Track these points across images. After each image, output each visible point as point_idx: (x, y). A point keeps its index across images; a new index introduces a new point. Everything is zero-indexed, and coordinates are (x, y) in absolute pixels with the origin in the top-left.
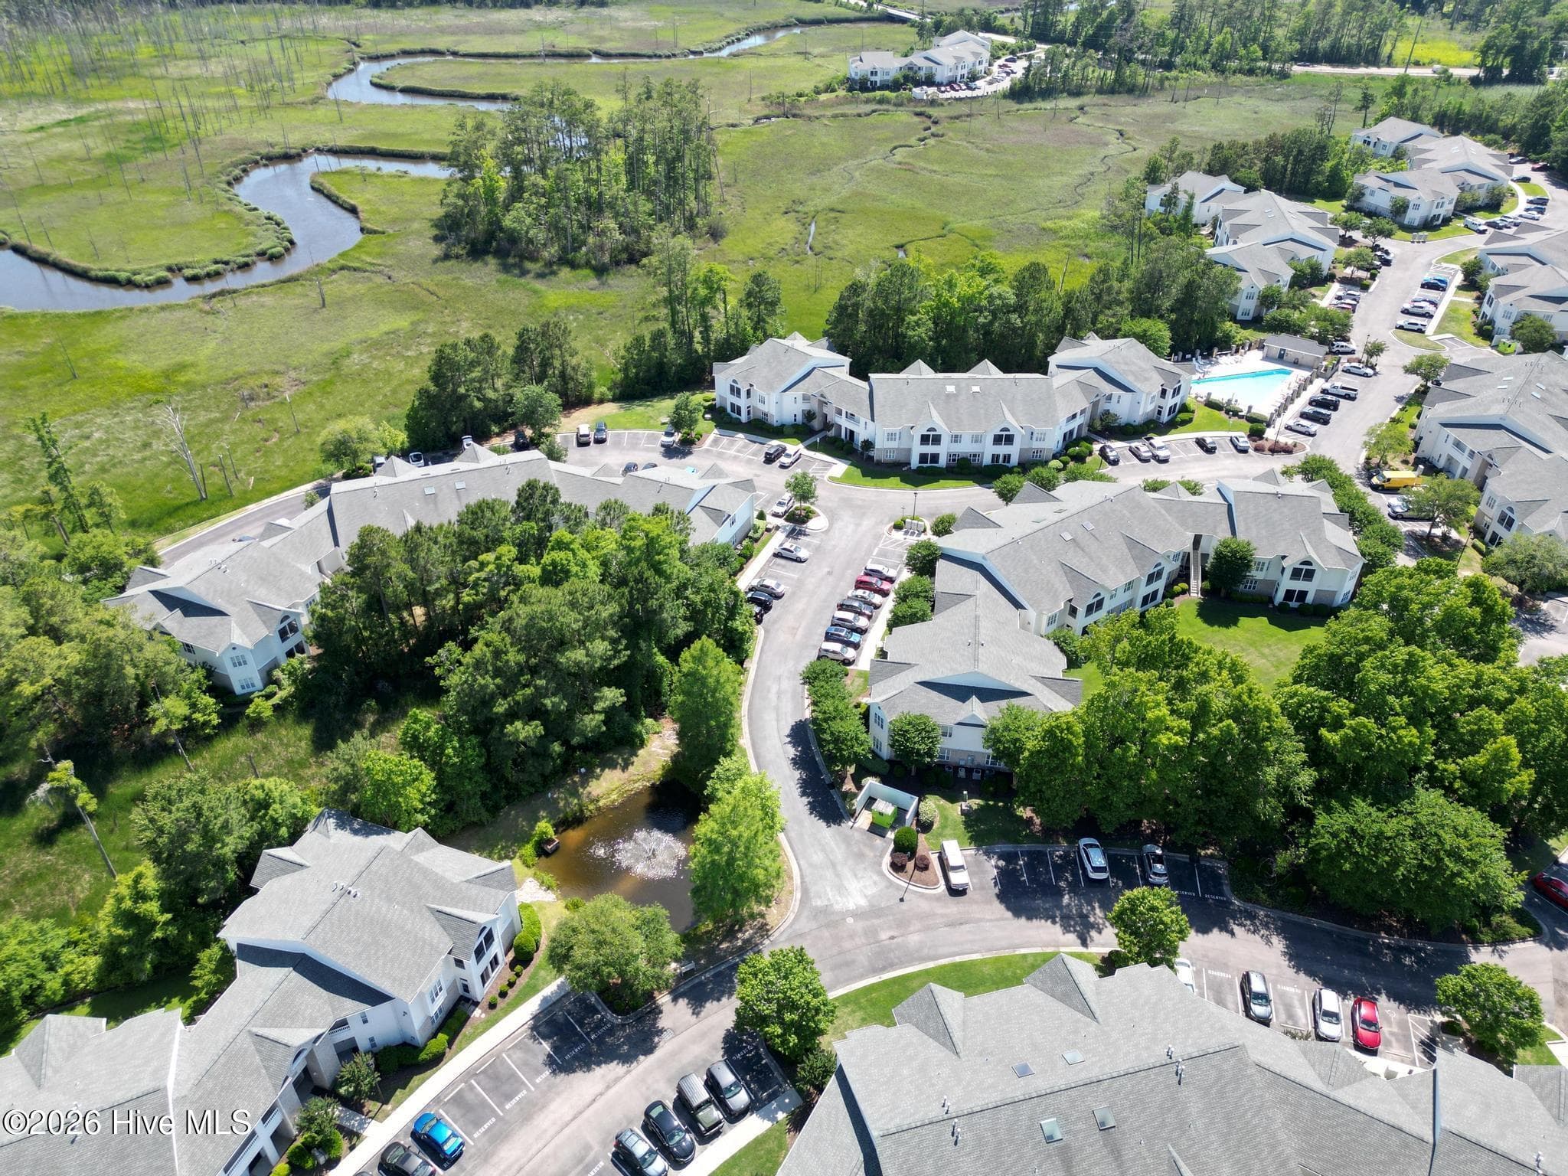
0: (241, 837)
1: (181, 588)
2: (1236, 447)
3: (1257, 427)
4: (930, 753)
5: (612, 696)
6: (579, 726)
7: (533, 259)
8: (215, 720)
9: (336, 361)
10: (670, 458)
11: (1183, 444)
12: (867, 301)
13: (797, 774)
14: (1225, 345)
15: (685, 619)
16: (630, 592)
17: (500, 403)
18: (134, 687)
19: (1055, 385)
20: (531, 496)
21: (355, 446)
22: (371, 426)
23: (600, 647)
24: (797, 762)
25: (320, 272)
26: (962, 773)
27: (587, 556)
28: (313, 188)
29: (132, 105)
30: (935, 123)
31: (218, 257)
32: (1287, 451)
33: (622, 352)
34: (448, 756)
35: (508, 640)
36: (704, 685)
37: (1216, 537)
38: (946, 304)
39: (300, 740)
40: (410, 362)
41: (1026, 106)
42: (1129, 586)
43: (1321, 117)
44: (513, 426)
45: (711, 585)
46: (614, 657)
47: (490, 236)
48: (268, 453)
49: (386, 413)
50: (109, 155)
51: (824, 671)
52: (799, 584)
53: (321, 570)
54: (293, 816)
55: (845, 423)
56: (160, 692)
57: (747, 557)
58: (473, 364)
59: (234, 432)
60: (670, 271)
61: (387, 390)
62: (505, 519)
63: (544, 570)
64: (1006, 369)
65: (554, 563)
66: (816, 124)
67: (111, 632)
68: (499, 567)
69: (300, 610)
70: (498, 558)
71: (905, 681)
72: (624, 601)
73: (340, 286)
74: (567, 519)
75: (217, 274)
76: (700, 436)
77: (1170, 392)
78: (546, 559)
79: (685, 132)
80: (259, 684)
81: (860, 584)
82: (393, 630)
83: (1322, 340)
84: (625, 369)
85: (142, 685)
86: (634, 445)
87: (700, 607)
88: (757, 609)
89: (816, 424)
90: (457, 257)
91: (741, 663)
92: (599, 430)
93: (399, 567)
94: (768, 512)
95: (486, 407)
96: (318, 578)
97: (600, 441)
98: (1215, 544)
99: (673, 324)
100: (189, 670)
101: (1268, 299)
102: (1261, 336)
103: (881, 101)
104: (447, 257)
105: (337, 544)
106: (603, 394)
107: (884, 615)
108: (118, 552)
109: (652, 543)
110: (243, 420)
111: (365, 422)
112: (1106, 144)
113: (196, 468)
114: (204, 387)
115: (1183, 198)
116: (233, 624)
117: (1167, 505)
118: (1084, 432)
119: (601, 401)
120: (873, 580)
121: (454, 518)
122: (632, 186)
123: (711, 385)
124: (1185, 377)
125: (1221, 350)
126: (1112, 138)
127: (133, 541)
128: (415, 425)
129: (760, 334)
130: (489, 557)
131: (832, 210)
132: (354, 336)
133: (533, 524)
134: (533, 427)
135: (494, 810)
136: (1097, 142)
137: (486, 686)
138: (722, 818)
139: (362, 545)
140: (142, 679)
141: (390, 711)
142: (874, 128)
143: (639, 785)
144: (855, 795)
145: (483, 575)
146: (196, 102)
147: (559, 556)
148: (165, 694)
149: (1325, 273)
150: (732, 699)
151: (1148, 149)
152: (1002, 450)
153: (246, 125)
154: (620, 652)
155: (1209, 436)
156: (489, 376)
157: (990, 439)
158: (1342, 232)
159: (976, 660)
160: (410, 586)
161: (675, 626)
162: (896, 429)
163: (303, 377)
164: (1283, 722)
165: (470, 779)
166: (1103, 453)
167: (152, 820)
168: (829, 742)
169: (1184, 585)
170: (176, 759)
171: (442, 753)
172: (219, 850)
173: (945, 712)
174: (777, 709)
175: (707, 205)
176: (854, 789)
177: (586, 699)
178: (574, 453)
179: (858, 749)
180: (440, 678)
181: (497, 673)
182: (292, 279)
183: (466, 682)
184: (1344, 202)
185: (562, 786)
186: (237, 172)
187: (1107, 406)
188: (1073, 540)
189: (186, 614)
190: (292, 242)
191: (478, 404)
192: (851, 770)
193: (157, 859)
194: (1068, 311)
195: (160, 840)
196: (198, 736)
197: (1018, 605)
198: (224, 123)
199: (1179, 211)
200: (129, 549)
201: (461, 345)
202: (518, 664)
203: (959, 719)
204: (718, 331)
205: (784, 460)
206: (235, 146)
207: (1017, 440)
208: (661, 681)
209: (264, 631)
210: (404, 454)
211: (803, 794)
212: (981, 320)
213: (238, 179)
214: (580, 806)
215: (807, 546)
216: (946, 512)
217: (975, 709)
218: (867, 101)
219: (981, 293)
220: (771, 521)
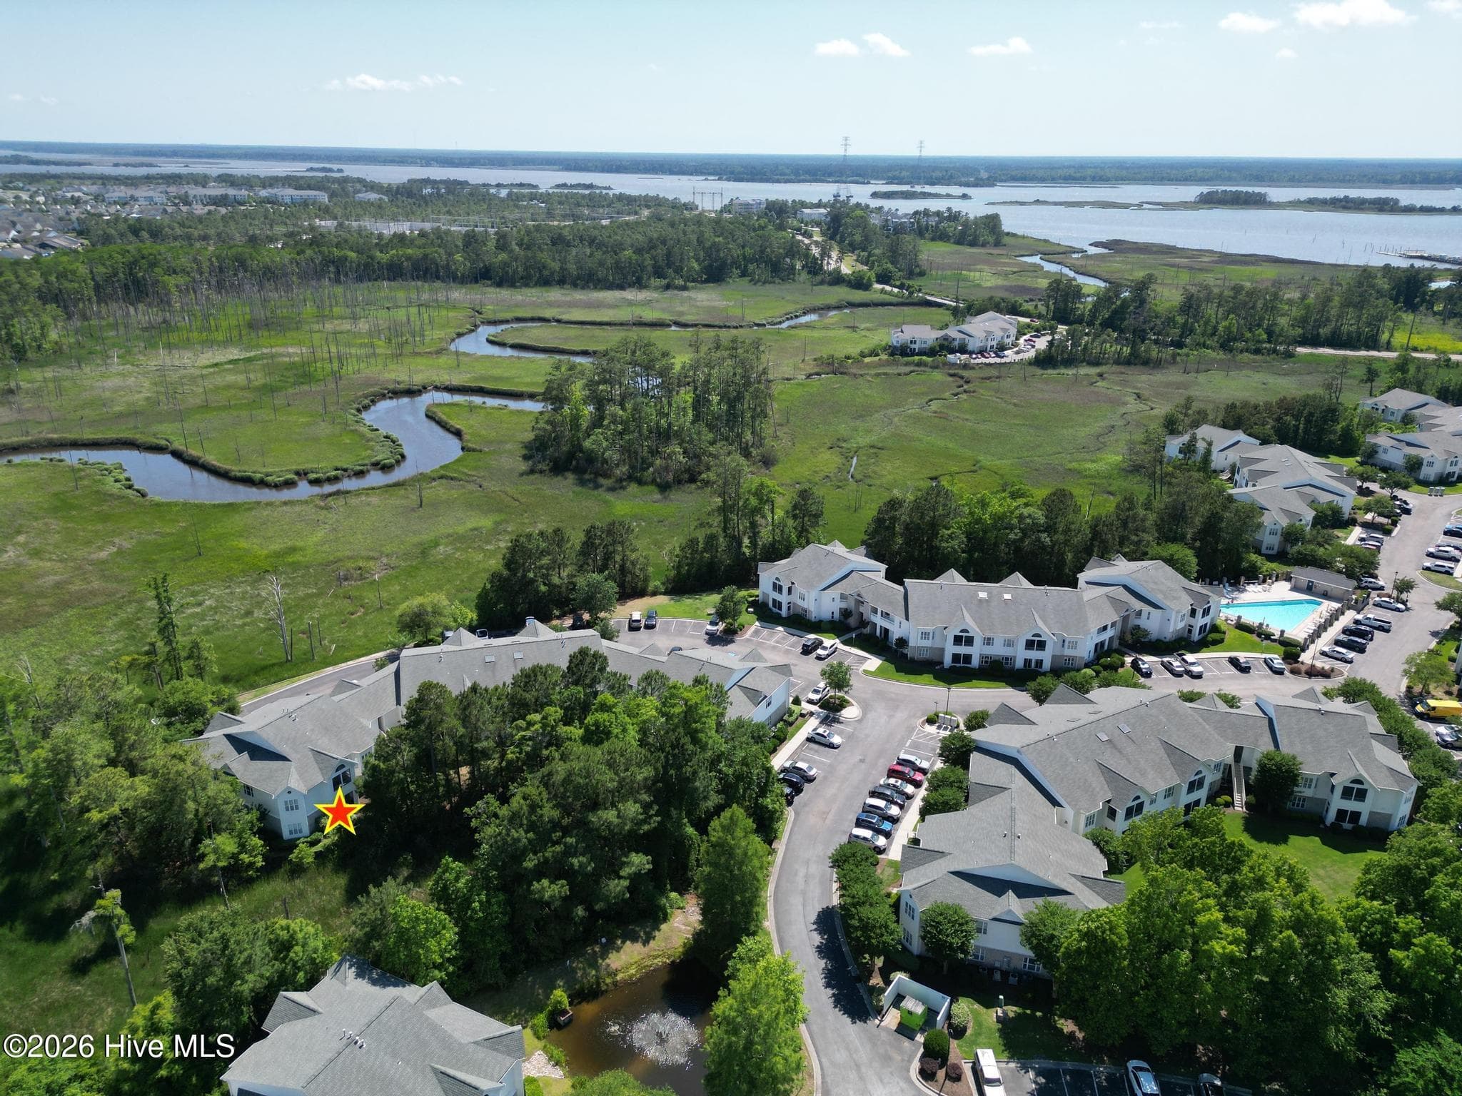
0: (261, 976)
1: (252, 733)
2: (1271, 668)
3: (1291, 650)
4: (963, 948)
5: (639, 861)
6: (604, 891)
7: (606, 475)
8: (260, 862)
9: (424, 551)
10: (713, 645)
11: (1216, 661)
12: (904, 515)
13: (822, 963)
14: (1253, 575)
15: (718, 792)
16: (666, 757)
17: (564, 589)
18: (191, 824)
19: (1085, 599)
20: (582, 662)
21: (430, 618)
22: (446, 602)
23: (632, 809)
24: (822, 951)
25: (422, 479)
26: (997, 976)
27: (627, 719)
28: (427, 416)
29: (291, 350)
30: (967, 382)
31: (339, 465)
32: (1325, 674)
33: (677, 551)
34: (474, 910)
35: (545, 795)
36: (731, 855)
37: (1259, 747)
38: (979, 521)
39: (335, 889)
40: (490, 555)
41: (1050, 371)
42: (1170, 792)
43: (1329, 387)
44: (573, 611)
45: (744, 758)
46: (645, 821)
47: (571, 456)
48: (351, 626)
49: (461, 596)
50: (265, 386)
51: (854, 855)
52: (831, 769)
53: (380, 727)
54: (313, 961)
55: (879, 621)
56: (215, 829)
57: (781, 739)
58: (543, 553)
59: (325, 605)
60: (726, 484)
61: (465, 577)
62: (555, 684)
63: (587, 730)
64: (1036, 581)
65: (597, 724)
66: (860, 380)
67: (181, 766)
68: (544, 726)
69: (356, 761)
70: (545, 718)
71: (936, 870)
72: (659, 765)
73: (438, 491)
74: (612, 688)
75: (336, 479)
76: (742, 627)
77: (1200, 612)
78: (590, 719)
79: (745, 377)
80: (306, 829)
81: (892, 773)
82: (437, 785)
83: (1350, 574)
84: (679, 567)
85: (200, 822)
86: (681, 631)
87: (732, 780)
88: (787, 790)
89: (852, 621)
90: (541, 472)
91: (770, 844)
92: (650, 617)
93: (452, 722)
94: (802, 698)
95: (550, 592)
96: (377, 731)
97: (650, 627)
98: (1258, 756)
99: (725, 530)
100: (245, 811)
101: (1291, 536)
102: (1288, 569)
103: (919, 364)
104: (532, 472)
105: (398, 702)
106: (656, 587)
107: (917, 804)
108: (205, 699)
109: (690, 710)
110: (336, 596)
111: (440, 599)
112: (1125, 404)
113: (288, 635)
114: (307, 567)
115: (1201, 446)
116: (293, 770)
117: (1207, 715)
118: (1116, 645)
119: (654, 594)
120: (906, 770)
121: (509, 681)
122: (697, 418)
123: (756, 584)
124: (1214, 598)
125: (1248, 578)
126: (1131, 399)
127: (219, 691)
128: (484, 605)
129: (803, 541)
130: (536, 717)
131: (873, 447)
132: (443, 530)
133: (580, 689)
134: (590, 611)
135: (512, 974)
136: (1116, 402)
137: (519, 840)
138: (742, 995)
139: (421, 699)
140: (200, 815)
141: (422, 867)
142: (913, 384)
143: (658, 961)
144: (883, 991)
145: (528, 733)
146: (343, 350)
147: (603, 717)
148: (219, 832)
149: (1346, 516)
150: (759, 875)
151: (1162, 409)
152: (1034, 655)
153: (380, 367)
154: (651, 817)
155: (1242, 656)
156: (557, 565)
157: (1022, 644)
158: (1359, 483)
159: (1012, 851)
160: (459, 744)
161: (706, 798)
162: (929, 629)
163: (394, 562)
164: (1349, 939)
165: (492, 937)
166: (1135, 664)
167: (181, 952)
168: (856, 928)
169: (1228, 798)
170: (215, 898)
171: (469, 907)
172: (238, 986)
173: (981, 905)
174: (804, 893)
175: (761, 439)
176: (881, 984)
177: (613, 865)
178: (625, 635)
179: (887, 938)
180: (476, 830)
181: (532, 827)
182: (397, 485)
183: (500, 834)
184: (1358, 458)
185: (583, 955)
186: (367, 402)
187: (1137, 622)
188: (1110, 741)
189: (253, 758)
190: (403, 456)
191: (543, 588)
192: (879, 962)
193: (177, 993)
194: (1096, 534)
195: (184, 972)
196: (241, 878)
197: (1055, 803)
198: (363, 366)
199: (1198, 457)
200: (214, 698)
201: (535, 536)
202: (551, 821)
203: (995, 914)
204: (765, 535)
205: (820, 652)
206: (368, 383)
207: (1049, 646)
208: (688, 854)
209: (318, 777)
210: (472, 629)
211: (828, 985)
212: (1012, 536)
213: (366, 408)
214: (597, 978)
215: (840, 733)
216: (978, 708)
217: (1013, 905)
218: (907, 364)
219: (1012, 512)
220: (807, 707)
